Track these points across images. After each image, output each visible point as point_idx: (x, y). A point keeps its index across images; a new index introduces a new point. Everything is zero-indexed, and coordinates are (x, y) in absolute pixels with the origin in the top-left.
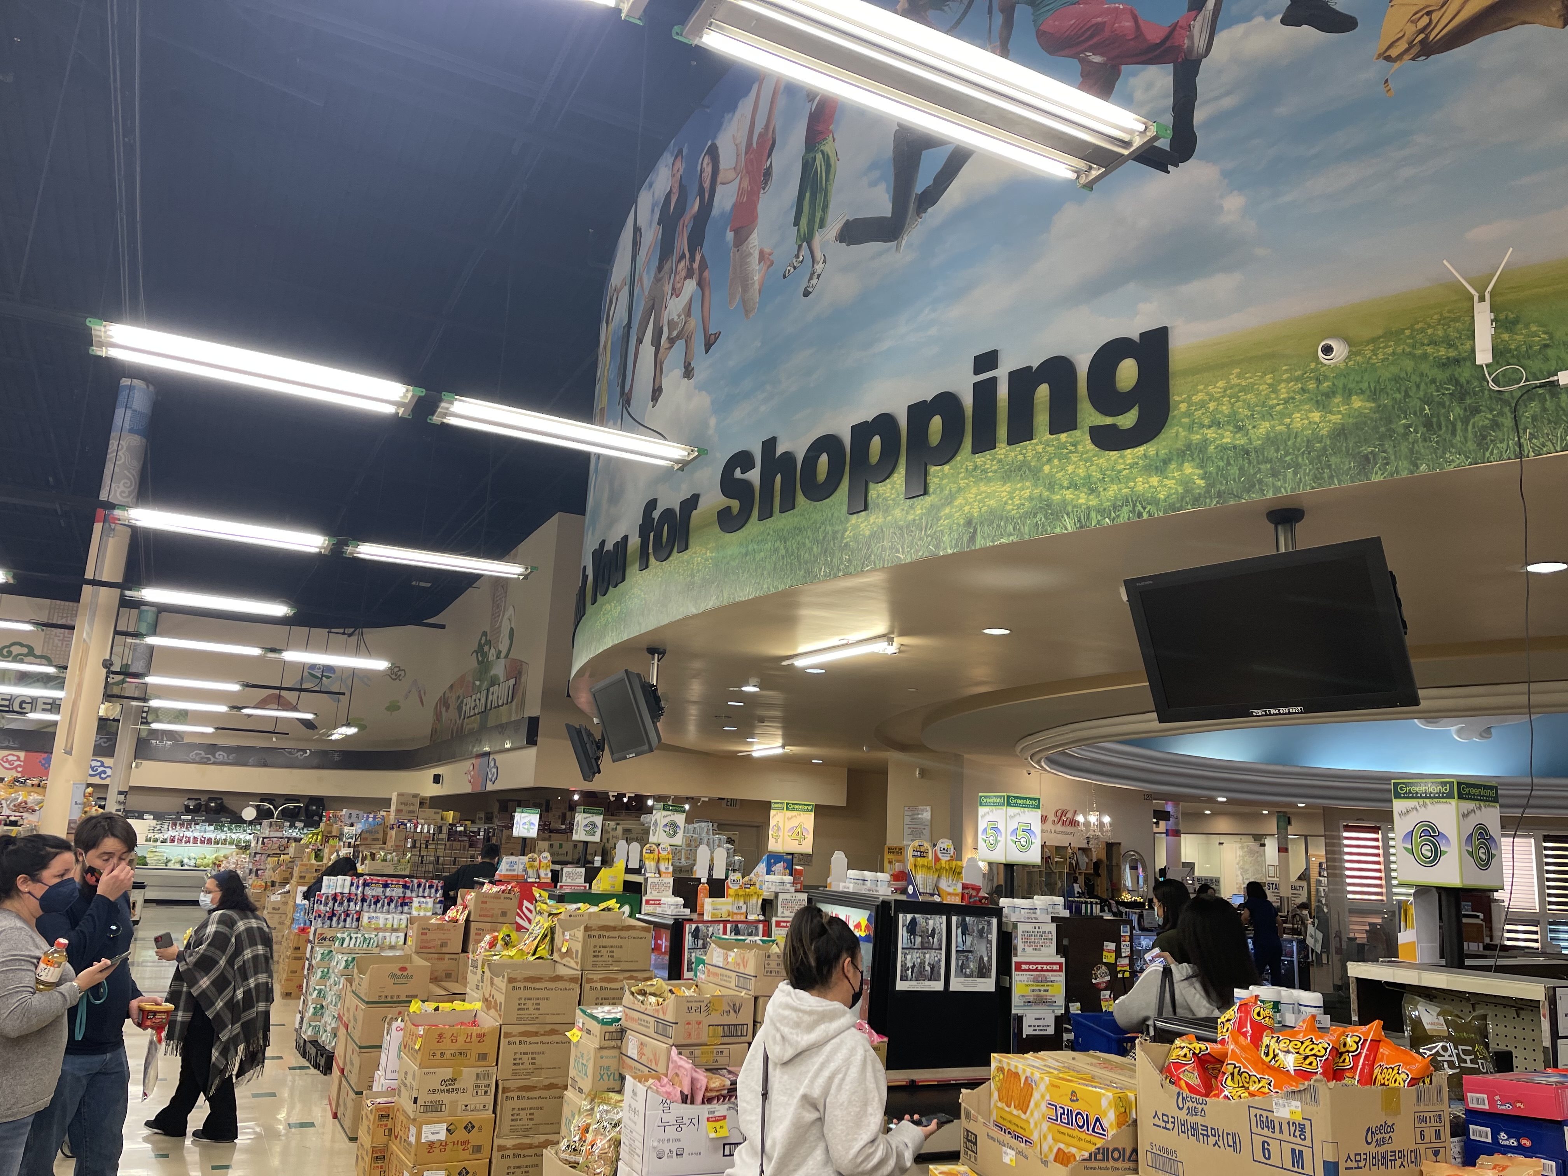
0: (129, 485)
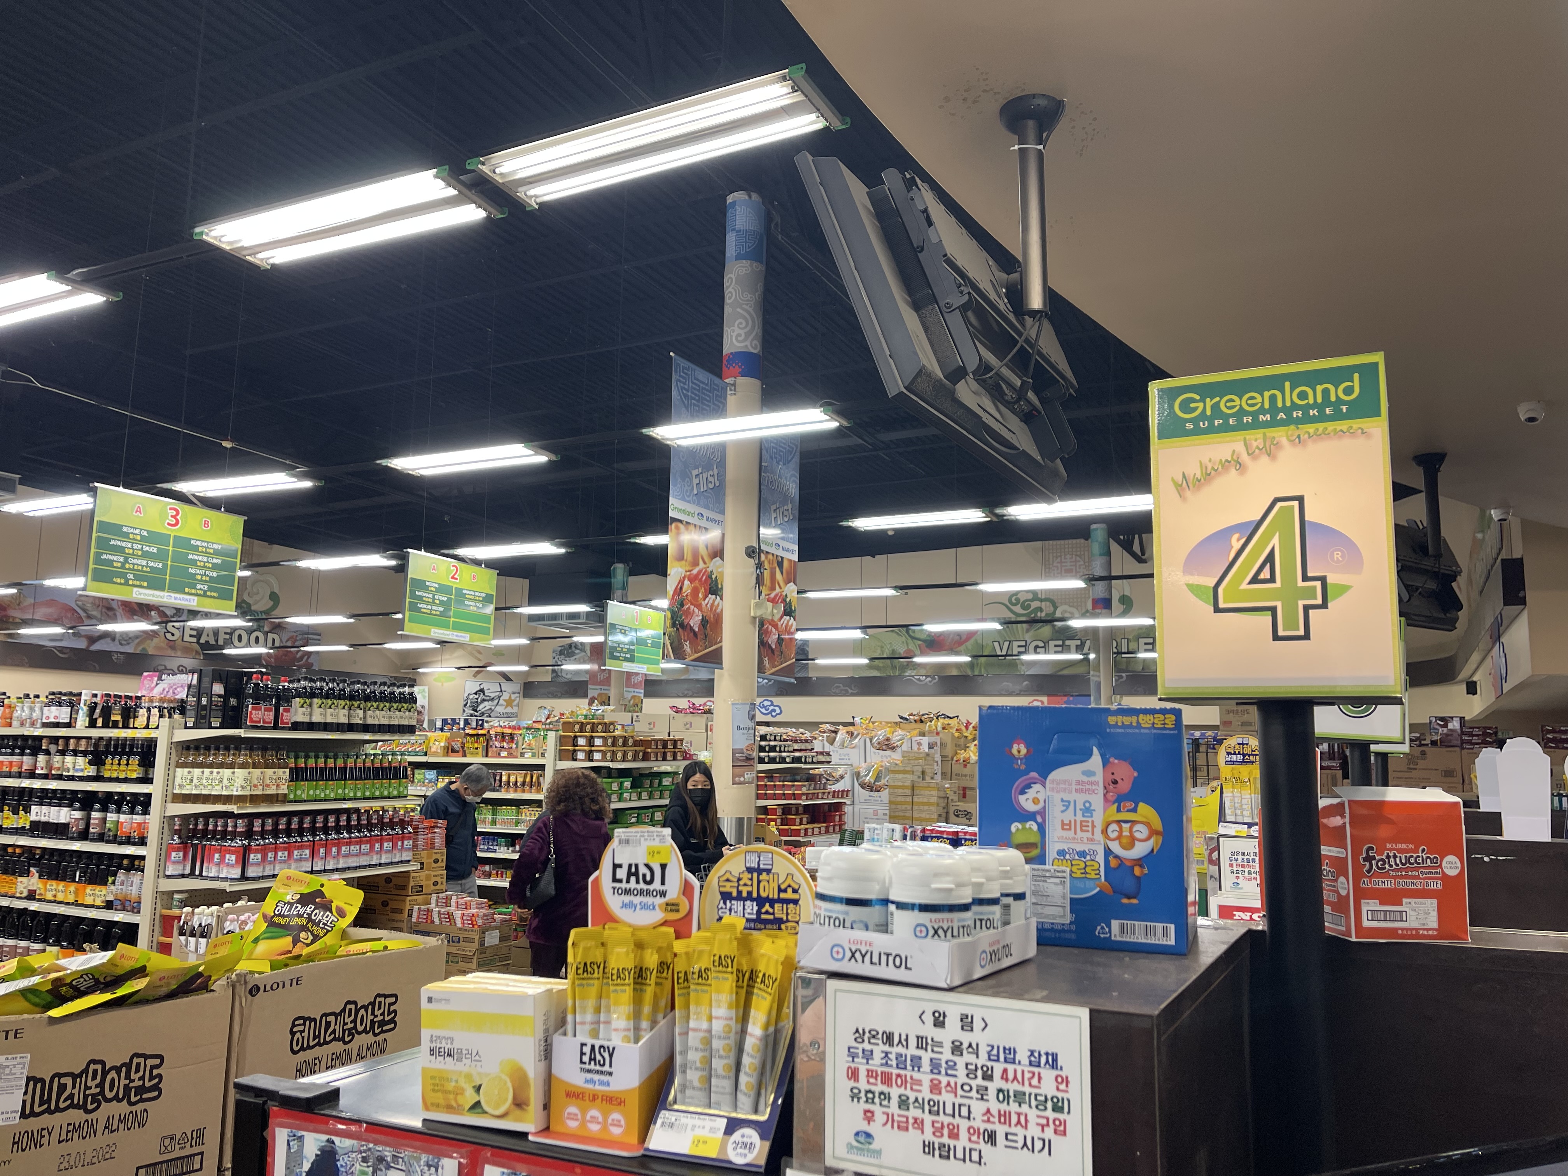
0: (744, 324)
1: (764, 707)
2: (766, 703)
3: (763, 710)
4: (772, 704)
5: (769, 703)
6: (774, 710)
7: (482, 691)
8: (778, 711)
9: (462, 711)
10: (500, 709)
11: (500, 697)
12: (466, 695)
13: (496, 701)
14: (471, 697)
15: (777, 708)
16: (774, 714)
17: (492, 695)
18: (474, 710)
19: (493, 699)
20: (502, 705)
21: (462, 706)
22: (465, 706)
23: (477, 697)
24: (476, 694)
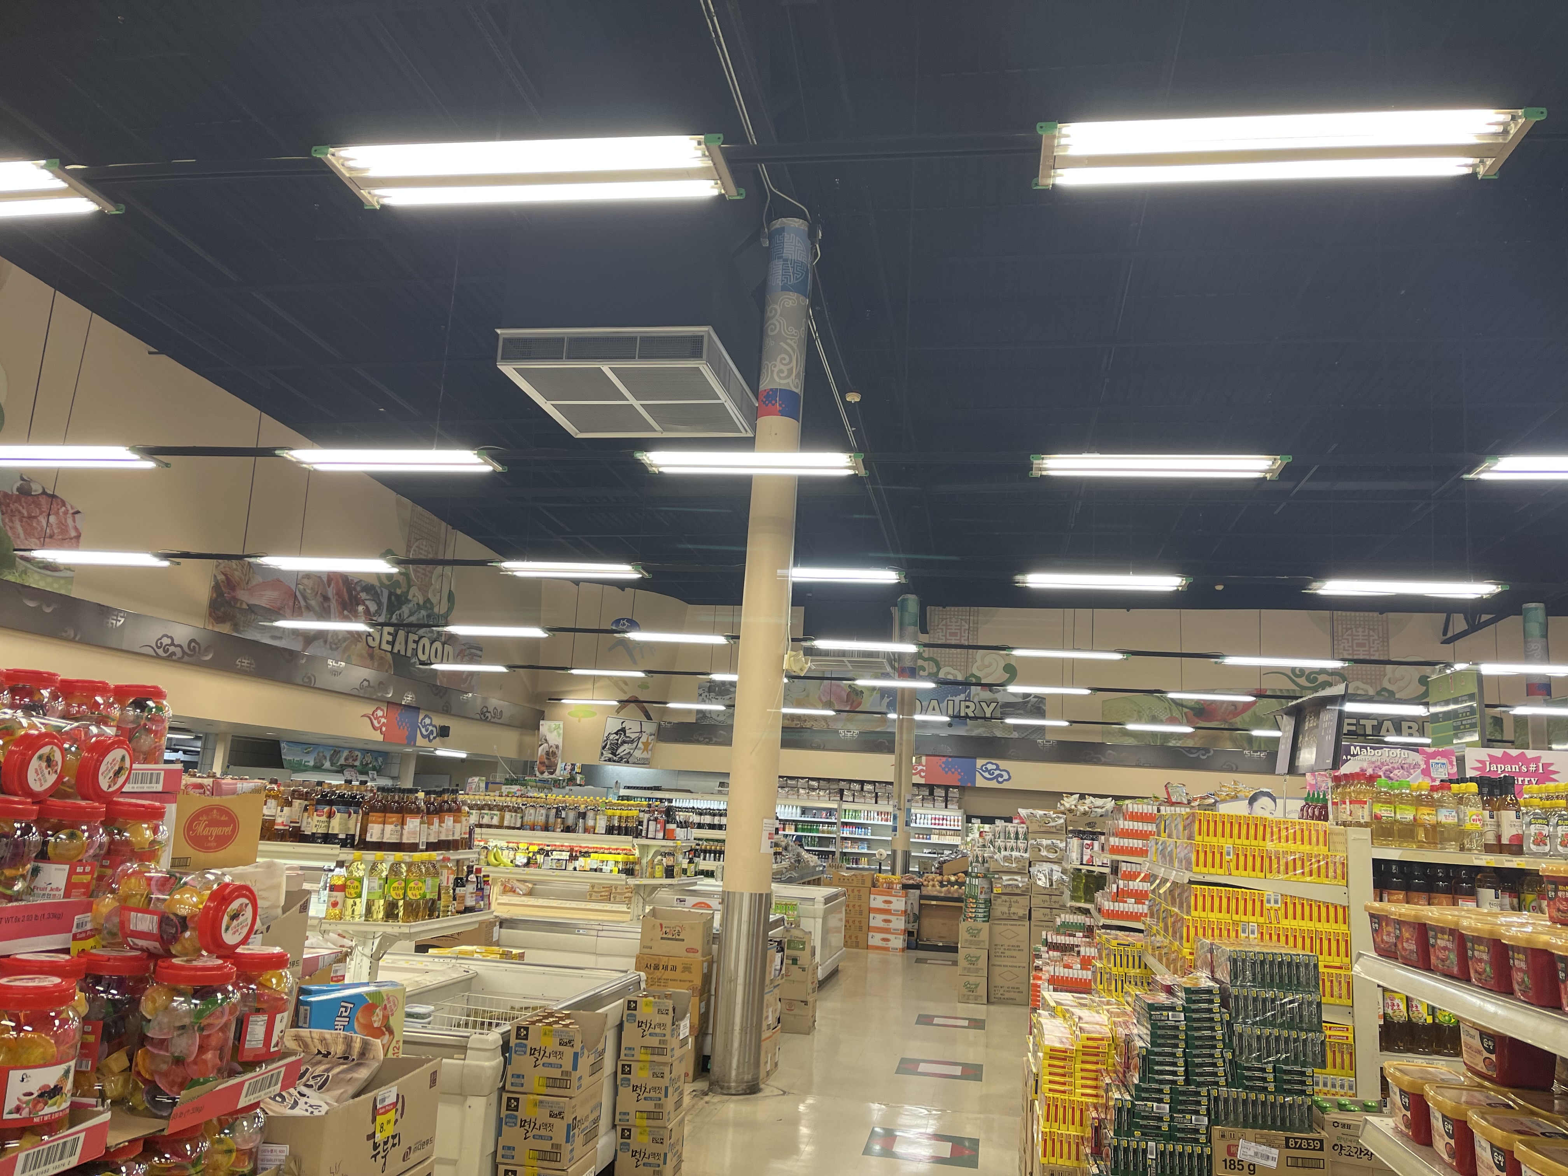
1: (987, 770)
2: (990, 767)
3: (986, 775)
4: (998, 768)
5: (994, 767)
6: (1002, 776)
7: (623, 730)
8: (1006, 776)
9: (599, 753)
10: (638, 754)
11: (639, 738)
12: (606, 735)
13: (635, 744)
14: (611, 737)
15: (1004, 774)
16: (1000, 779)
17: (633, 736)
18: (612, 753)
19: (632, 742)
20: (640, 749)
21: (600, 748)
22: (604, 748)
23: (617, 737)
24: (616, 733)
